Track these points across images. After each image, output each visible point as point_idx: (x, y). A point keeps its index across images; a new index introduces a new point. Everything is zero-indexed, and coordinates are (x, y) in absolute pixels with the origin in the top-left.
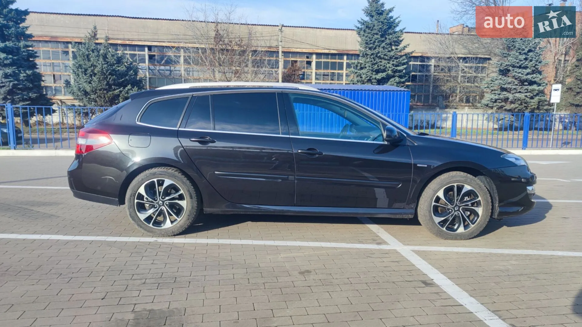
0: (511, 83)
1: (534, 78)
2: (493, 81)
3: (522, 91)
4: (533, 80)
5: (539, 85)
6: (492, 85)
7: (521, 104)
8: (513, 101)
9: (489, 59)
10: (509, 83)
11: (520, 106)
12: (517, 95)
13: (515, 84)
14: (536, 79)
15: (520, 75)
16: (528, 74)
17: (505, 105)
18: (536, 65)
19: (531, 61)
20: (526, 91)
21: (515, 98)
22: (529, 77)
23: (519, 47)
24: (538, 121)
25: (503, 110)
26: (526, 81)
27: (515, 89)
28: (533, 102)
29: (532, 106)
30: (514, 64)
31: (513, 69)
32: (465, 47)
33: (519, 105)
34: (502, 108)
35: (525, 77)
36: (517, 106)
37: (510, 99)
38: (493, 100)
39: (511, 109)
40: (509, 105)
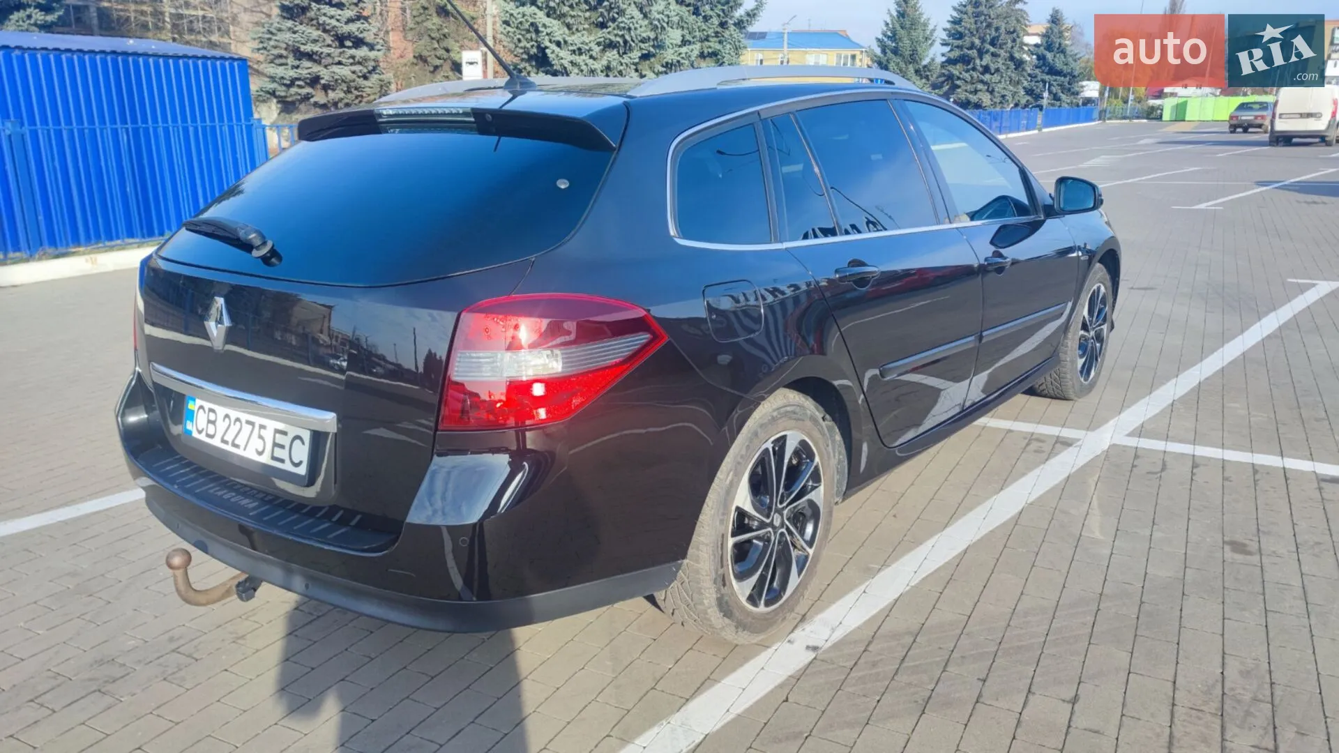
0: (318, 41)
1: (362, 32)
2: (271, 33)
3: (344, 61)
4: (361, 36)
5: (372, 47)
6: (272, 43)
7: (348, 91)
8: (332, 83)
10: (314, 42)
11: (349, 96)
12: (336, 69)
13: (326, 43)
14: (365, 34)
15: (334, 22)
16: (350, 21)
17: (314, 93)
20: (351, 61)
21: (336, 77)
22: (353, 27)
25: (310, 104)
26: (350, 36)
27: (329, 55)
28: (370, 87)
29: (369, 95)
31: (318, 6)
33: (345, 92)
34: (309, 99)
35: (347, 28)
36: (342, 95)
37: (323, 78)
38: (285, 82)
39: (329, 101)
40: (323, 93)
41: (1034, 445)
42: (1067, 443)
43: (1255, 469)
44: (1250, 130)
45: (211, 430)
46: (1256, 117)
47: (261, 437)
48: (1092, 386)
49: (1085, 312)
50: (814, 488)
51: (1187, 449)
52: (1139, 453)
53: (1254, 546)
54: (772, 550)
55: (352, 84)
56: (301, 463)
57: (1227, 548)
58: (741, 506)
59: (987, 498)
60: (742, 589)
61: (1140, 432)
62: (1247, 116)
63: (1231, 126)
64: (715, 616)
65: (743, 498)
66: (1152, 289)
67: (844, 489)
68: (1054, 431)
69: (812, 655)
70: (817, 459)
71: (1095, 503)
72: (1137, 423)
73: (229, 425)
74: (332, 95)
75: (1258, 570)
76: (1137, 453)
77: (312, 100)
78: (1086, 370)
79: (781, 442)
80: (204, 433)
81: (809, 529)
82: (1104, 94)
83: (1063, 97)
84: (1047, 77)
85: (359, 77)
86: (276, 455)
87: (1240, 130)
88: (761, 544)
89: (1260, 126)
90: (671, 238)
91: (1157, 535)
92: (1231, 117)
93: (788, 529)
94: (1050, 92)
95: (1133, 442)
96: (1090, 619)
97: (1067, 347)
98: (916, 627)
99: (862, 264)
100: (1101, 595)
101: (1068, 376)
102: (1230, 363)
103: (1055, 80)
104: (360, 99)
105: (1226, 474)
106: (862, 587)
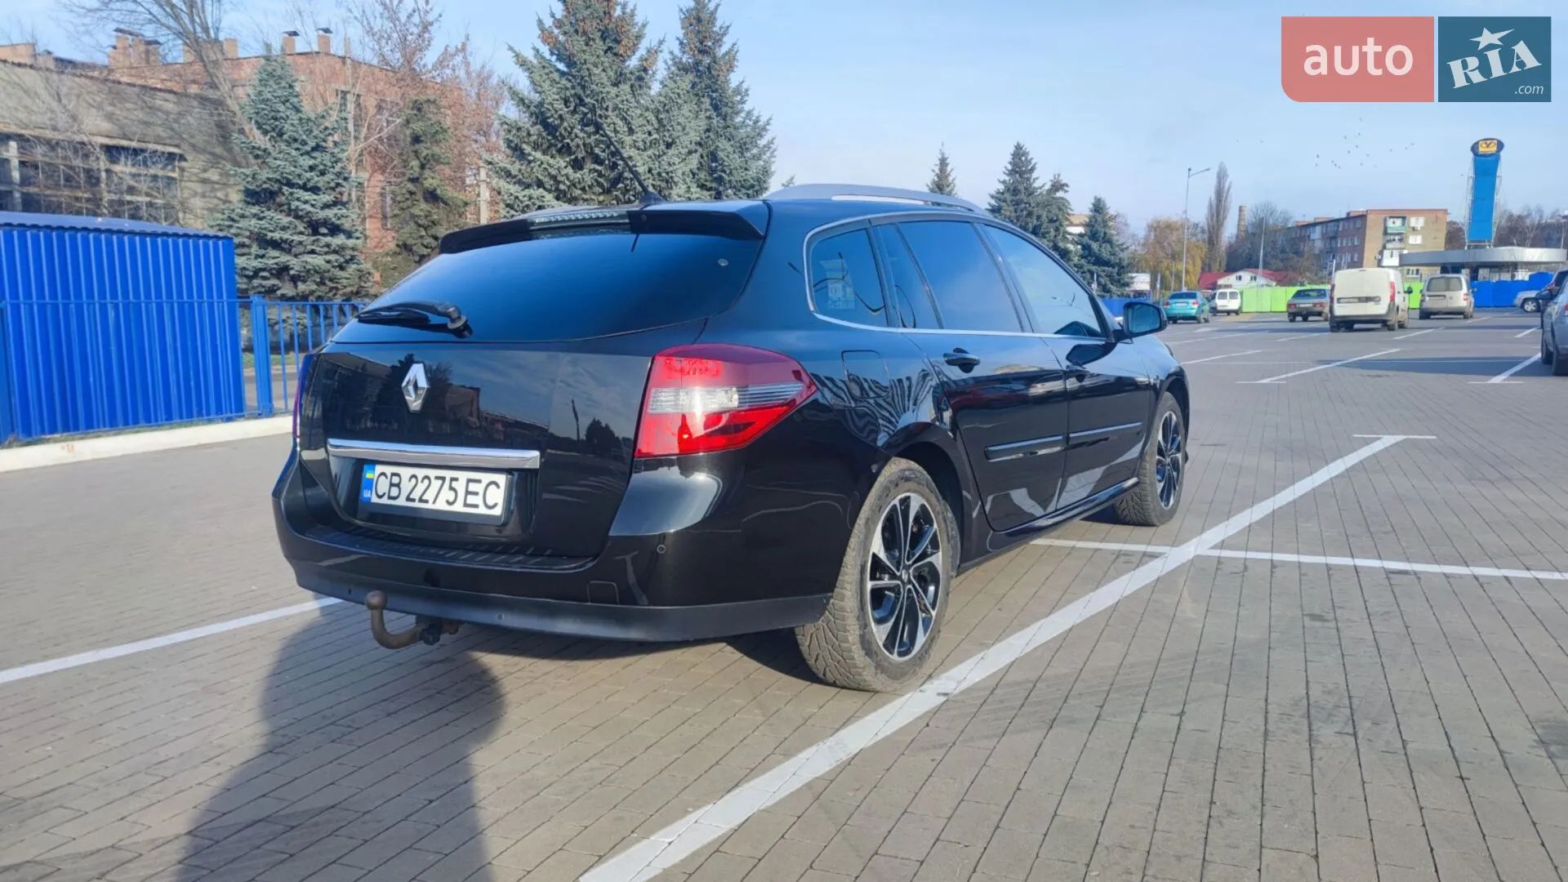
0: (289, 227)
1: (339, 219)
2: (233, 220)
3: (318, 249)
4: (338, 222)
5: (349, 235)
6: (233, 231)
7: (322, 283)
8: (303, 274)
9: (182, 158)
10: (284, 229)
11: (323, 288)
12: (308, 258)
13: (298, 231)
14: (343, 221)
15: (308, 208)
16: (326, 206)
17: (280, 285)
18: (338, 185)
19: (323, 173)
20: (326, 249)
21: (308, 267)
22: (330, 213)
23: (295, 134)
24: (332, 325)
26: (325, 223)
27: (300, 243)
28: (346, 278)
29: (345, 287)
30: (290, 177)
31: (291, 190)
32: (109, 117)
33: (317, 284)
34: (273, 291)
35: (323, 214)
36: (314, 287)
37: (292, 269)
38: (247, 273)
39: (298, 295)
40: (292, 284)
41: (1122, 559)
42: (1154, 556)
43: (1328, 567)
44: (1310, 318)
45: (394, 492)
46: (1315, 305)
47: (451, 488)
48: (1173, 512)
49: (1160, 437)
50: (932, 554)
51: (1267, 556)
52: (1221, 560)
53: (1331, 616)
54: (902, 604)
55: (326, 275)
56: (496, 505)
57: (1306, 619)
58: (877, 553)
59: (1086, 593)
60: (880, 633)
61: (1222, 545)
62: (1306, 304)
63: (1290, 314)
64: (858, 654)
65: (877, 547)
66: (1221, 445)
67: (958, 563)
68: (1142, 548)
69: (943, 699)
70: (935, 526)
71: (1185, 594)
72: (1219, 539)
73: (416, 485)
74: (302, 287)
75: (1335, 631)
76: (1219, 560)
77: (279, 293)
78: (1165, 495)
79: (905, 502)
80: (386, 496)
81: (932, 588)
82: (1155, 285)
83: (1113, 288)
84: (1094, 268)
85: (333, 267)
86: (468, 502)
87: (1299, 318)
88: (893, 595)
89: (1320, 314)
90: (810, 313)
91: (1243, 612)
92: (1289, 305)
93: (914, 586)
94: (1099, 284)
95: (1216, 553)
96: (1191, 667)
97: (1146, 469)
98: (1035, 679)
99: (966, 352)
100: (1197, 652)
101: (1149, 499)
102: (1301, 497)
103: (1104, 271)
104: (334, 291)
105: (1303, 572)
106: (981, 655)
